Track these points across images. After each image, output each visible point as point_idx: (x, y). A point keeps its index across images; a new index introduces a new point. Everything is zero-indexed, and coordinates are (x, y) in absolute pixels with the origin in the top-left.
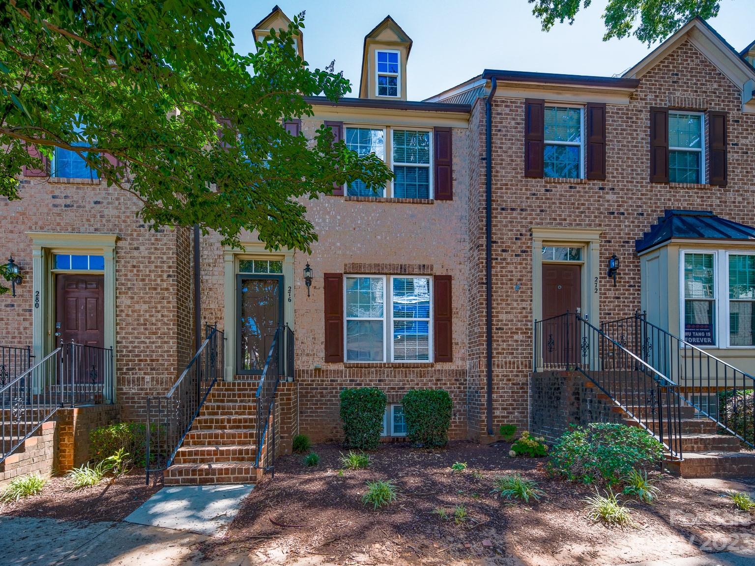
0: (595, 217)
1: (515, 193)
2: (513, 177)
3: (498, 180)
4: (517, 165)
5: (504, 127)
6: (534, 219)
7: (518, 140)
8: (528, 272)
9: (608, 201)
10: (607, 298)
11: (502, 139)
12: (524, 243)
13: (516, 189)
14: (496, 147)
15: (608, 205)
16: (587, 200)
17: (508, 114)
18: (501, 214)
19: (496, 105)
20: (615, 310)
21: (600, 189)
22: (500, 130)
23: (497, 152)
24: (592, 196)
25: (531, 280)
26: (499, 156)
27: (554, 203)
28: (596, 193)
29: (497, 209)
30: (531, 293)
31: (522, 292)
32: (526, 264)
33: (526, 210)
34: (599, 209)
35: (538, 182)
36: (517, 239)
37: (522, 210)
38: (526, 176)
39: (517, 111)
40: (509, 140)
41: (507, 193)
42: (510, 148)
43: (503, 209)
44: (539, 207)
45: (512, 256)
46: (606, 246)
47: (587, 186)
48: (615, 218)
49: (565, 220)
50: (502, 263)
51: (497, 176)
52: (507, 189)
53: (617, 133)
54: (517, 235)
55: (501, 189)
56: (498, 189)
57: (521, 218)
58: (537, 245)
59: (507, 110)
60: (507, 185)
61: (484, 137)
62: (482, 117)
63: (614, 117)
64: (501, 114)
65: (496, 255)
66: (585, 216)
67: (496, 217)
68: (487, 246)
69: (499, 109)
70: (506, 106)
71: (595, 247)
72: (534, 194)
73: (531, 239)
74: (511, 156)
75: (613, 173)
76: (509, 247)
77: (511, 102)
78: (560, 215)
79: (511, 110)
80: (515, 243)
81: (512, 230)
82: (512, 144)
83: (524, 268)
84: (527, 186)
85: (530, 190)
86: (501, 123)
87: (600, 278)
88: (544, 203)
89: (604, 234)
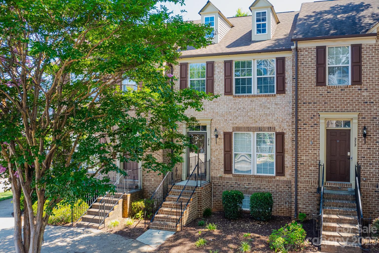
0: (356, 105)
1: (311, 95)
2: (310, 86)
3: (302, 89)
4: (312, 80)
5: (305, 61)
6: (321, 107)
7: (312, 67)
8: (318, 135)
9: (364, 96)
10: (363, 148)
11: (304, 68)
12: (315, 120)
13: (311, 93)
14: (300, 72)
15: (364, 98)
16: (351, 96)
17: (307, 55)
18: (303, 105)
19: (301, 51)
20: (367, 155)
21: (359, 90)
22: (303, 64)
23: (301, 74)
24: (354, 94)
25: (319, 139)
26: (302, 76)
27: (332, 99)
28: (357, 92)
29: (301, 103)
30: (319, 146)
31: (314, 145)
32: (317, 131)
33: (317, 103)
34: (358, 101)
35: (323, 88)
36: (311, 118)
37: (314, 103)
38: (317, 86)
39: (312, 53)
40: (308, 68)
41: (306, 95)
42: (308, 72)
43: (304, 103)
44: (324, 101)
45: (309, 126)
46: (362, 120)
47: (351, 89)
48: (368, 105)
49: (338, 107)
50: (304, 131)
51: (301, 87)
52: (306, 93)
53: (369, 59)
54: (311, 116)
55: (304, 93)
56: (302, 93)
57: (314, 107)
58: (322, 121)
59: (307, 53)
60: (306, 91)
61: (294, 67)
62: (293, 58)
63: (367, 50)
64: (303, 55)
65: (301, 126)
66: (350, 105)
67: (301, 107)
68: (296, 122)
69: (302, 53)
70: (306, 51)
71: (356, 121)
72: (321, 95)
73: (319, 118)
74: (309, 76)
75: (366, 81)
76: (307, 122)
77: (309, 49)
78: (336, 105)
79: (308, 53)
80: (310, 120)
81: (309, 114)
82: (309, 70)
83: (315, 133)
84: (317, 90)
85: (319, 93)
86: (303, 59)
87: (358, 138)
88: (326, 99)
89: (361, 114)
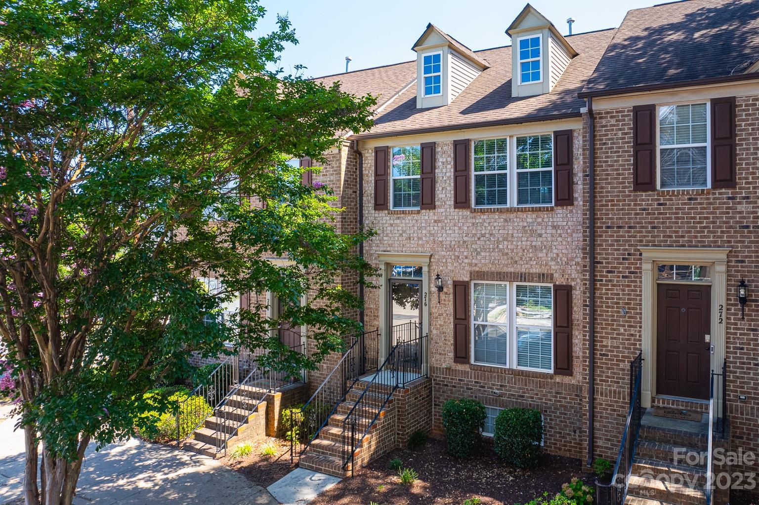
0: (722, 232)
1: (622, 209)
2: (620, 192)
3: (603, 197)
4: (625, 178)
5: (609, 139)
6: (645, 237)
7: (626, 152)
8: (637, 295)
9: (741, 213)
10: (738, 329)
11: (607, 153)
12: (632, 264)
13: (623, 205)
14: (600, 162)
15: (740, 218)
16: (712, 213)
17: (614, 125)
18: (607, 232)
19: (601, 118)
21: (729, 198)
22: (605, 144)
23: (602, 166)
24: (718, 208)
25: (641, 305)
26: (604, 170)
27: (668, 218)
28: (724, 203)
29: (602, 227)
30: (641, 318)
31: (629, 317)
32: (635, 286)
33: (635, 227)
34: (727, 222)
35: (649, 195)
36: (624, 259)
37: (630, 227)
38: (635, 190)
39: (624, 120)
40: (616, 152)
41: (613, 210)
42: (617, 161)
43: (608, 227)
44: (651, 223)
45: (619, 277)
46: (737, 266)
47: (711, 196)
48: (750, 232)
49: (683, 237)
50: (608, 285)
51: (601, 192)
52: (612, 205)
54: (624, 254)
55: (607, 205)
56: (603, 205)
57: (629, 236)
58: (647, 267)
59: (613, 122)
60: (613, 201)
61: (588, 152)
62: (585, 132)
64: (606, 126)
65: (601, 276)
66: (709, 232)
67: (601, 236)
68: (590, 266)
69: (604, 122)
70: (612, 117)
71: (722, 268)
72: (644, 209)
73: (641, 259)
74: (617, 170)
75: (747, 178)
76: (615, 268)
77: (617, 112)
78: (677, 232)
79: (617, 121)
80: (621, 264)
81: (619, 250)
82: (619, 157)
83: (632, 291)
84: (636, 200)
85: (639, 205)
86: (607, 135)
87: (728, 305)
88: (656, 218)
89: (735, 252)
